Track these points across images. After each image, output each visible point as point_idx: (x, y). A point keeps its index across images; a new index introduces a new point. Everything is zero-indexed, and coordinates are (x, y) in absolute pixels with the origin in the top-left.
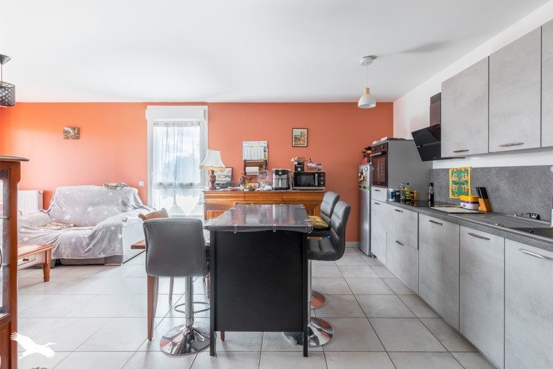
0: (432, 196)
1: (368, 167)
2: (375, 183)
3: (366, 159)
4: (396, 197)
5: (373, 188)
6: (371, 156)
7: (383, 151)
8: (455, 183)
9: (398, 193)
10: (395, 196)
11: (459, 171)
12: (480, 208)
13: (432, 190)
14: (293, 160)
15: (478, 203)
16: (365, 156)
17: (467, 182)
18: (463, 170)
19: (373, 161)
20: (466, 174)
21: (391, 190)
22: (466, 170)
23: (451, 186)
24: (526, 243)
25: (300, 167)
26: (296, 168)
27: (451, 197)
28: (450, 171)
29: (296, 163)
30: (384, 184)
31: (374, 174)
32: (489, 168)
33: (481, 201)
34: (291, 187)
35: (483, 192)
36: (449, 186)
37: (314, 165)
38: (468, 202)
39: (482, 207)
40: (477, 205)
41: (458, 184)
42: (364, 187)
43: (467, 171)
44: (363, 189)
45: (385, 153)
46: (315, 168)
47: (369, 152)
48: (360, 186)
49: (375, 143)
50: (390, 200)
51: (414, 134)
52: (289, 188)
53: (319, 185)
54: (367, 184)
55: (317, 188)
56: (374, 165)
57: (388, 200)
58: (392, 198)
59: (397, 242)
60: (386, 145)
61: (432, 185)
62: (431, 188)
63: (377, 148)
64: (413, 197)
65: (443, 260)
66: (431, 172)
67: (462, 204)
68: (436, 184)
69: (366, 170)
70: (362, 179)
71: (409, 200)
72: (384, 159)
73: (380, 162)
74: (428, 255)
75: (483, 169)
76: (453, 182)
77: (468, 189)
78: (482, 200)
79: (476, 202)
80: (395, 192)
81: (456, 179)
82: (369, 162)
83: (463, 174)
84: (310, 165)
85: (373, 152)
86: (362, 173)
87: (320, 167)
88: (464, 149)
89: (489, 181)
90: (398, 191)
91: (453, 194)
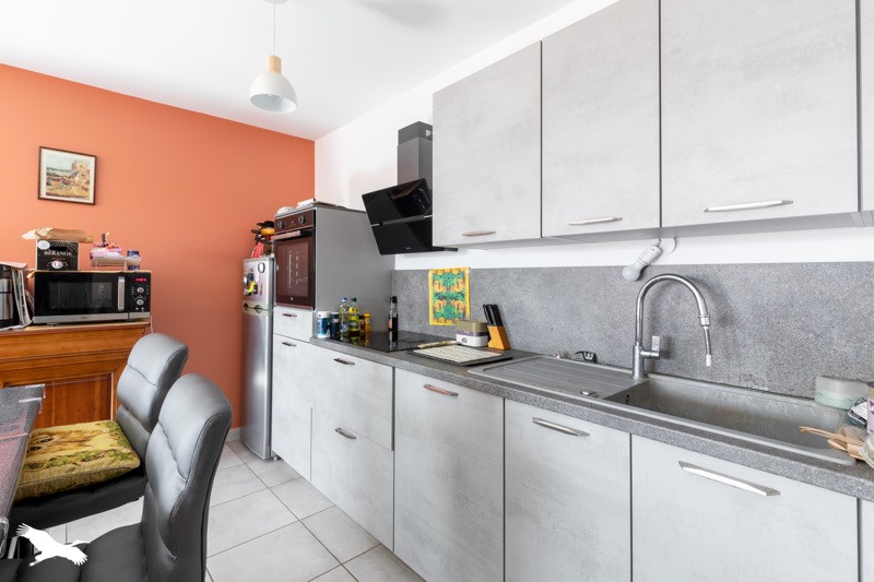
0: (395, 321)
1: (267, 263)
2: (282, 297)
3: (261, 247)
4: (333, 330)
5: (279, 310)
6: (274, 238)
7: (305, 228)
8: (439, 296)
9: (336, 321)
10: (330, 327)
11: (447, 276)
12: (491, 344)
13: (395, 310)
14: (30, 235)
15: (488, 334)
16: (258, 240)
17: (463, 295)
18: (455, 272)
19: (277, 250)
20: (460, 281)
21: (323, 314)
22: (461, 273)
23: (432, 302)
24: (704, 452)
25: (60, 258)
26: (43, 259)
27: (432, 322)
28: (430, 275)
29: (45, 245)
30: (307, 301)
31: (279, 279)
32: (503, 270)
33: (493, 330)
34: (26, 318)
35: (494, 314)
36: (427, 302)
37: (113, 255)
38: (471, 334)
39: (496, 341)
40: (486, 337)
41: (445, 298)
42: (257, 308)
43: (463, 274)
44: (253, 312)
45: (308, 235)
46: (118, 263)
47: (269, 231)
48: (246, 306)
49: (283, 211)
50: (321, 336)
51: (367, 198)
52: (16, 320)
53: (130, 307)
54: (265, 300)
55: (124, 316)
56: (279, 260)
57: (315, 337)
58: (325, 332)
59: (339, 431)
60: (310, 216)
61: (395, 300)
62: (392, 305)
63: (286, 223)
64: (363, 327)
65: (459, 478)
66: (392, 276)
67: (459, 338)
68: (401, 298)
69: (262, 270)
70: (252, 289)
71: (357, 334)
72: (304, 246)
73: (296, 255)
74: (420, 465)
75: (492, 271)
76: (437, 294)
77: (464, 309)
78: (495, 328)
79: (484, 333)
80: (331, 317)
81: (442, 290)
82: (268, 252)
83: (455, 281)
84: (99, 252)
85: (278, 231)
86: (251, 277)
87: (134, 259)
88: (488, 231)
89: (503, 293)
90: (337, 316)
91: (436, 317)
